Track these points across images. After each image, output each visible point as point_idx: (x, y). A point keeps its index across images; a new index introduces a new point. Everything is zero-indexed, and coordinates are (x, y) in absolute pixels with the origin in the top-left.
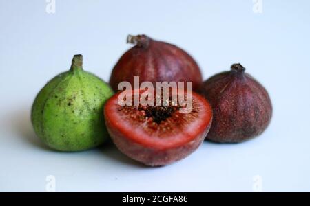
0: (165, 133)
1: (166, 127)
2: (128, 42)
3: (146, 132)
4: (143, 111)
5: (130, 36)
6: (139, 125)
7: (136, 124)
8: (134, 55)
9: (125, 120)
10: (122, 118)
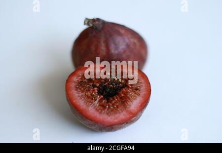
0: (112, 110)
1: (113, 105)
2: (85, 24)
3: (97, 110)
4: (96, 89)
5: (87, 19)
6: (92, 103)
7: (90, 102)
8: (90, 35)
9: (81, 98)
10: (79, 96)
